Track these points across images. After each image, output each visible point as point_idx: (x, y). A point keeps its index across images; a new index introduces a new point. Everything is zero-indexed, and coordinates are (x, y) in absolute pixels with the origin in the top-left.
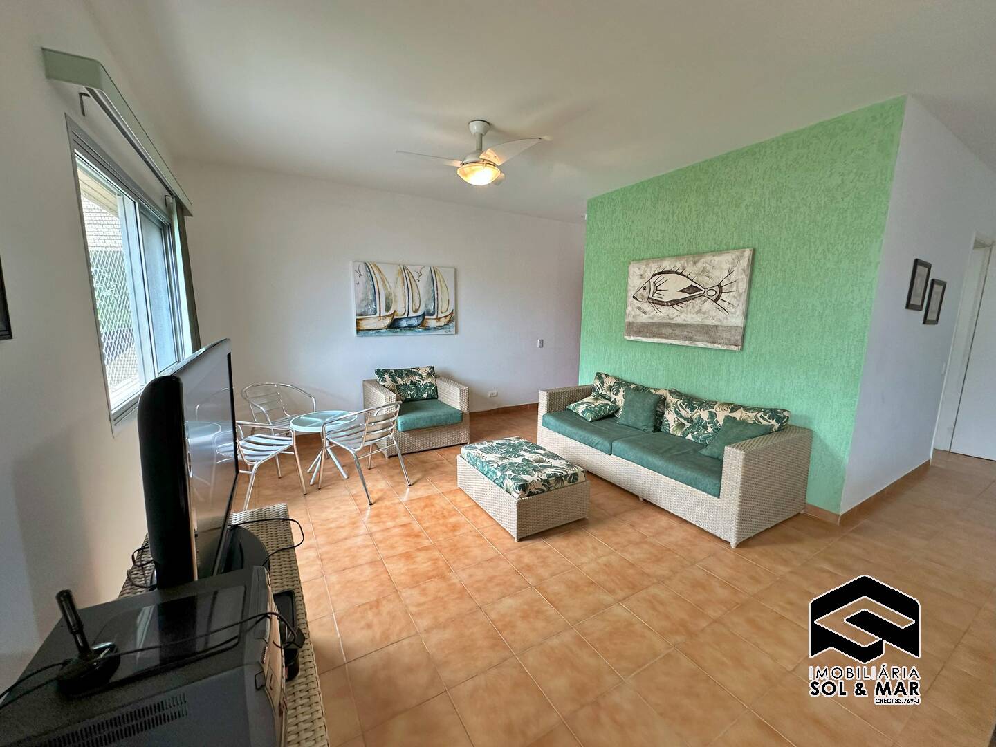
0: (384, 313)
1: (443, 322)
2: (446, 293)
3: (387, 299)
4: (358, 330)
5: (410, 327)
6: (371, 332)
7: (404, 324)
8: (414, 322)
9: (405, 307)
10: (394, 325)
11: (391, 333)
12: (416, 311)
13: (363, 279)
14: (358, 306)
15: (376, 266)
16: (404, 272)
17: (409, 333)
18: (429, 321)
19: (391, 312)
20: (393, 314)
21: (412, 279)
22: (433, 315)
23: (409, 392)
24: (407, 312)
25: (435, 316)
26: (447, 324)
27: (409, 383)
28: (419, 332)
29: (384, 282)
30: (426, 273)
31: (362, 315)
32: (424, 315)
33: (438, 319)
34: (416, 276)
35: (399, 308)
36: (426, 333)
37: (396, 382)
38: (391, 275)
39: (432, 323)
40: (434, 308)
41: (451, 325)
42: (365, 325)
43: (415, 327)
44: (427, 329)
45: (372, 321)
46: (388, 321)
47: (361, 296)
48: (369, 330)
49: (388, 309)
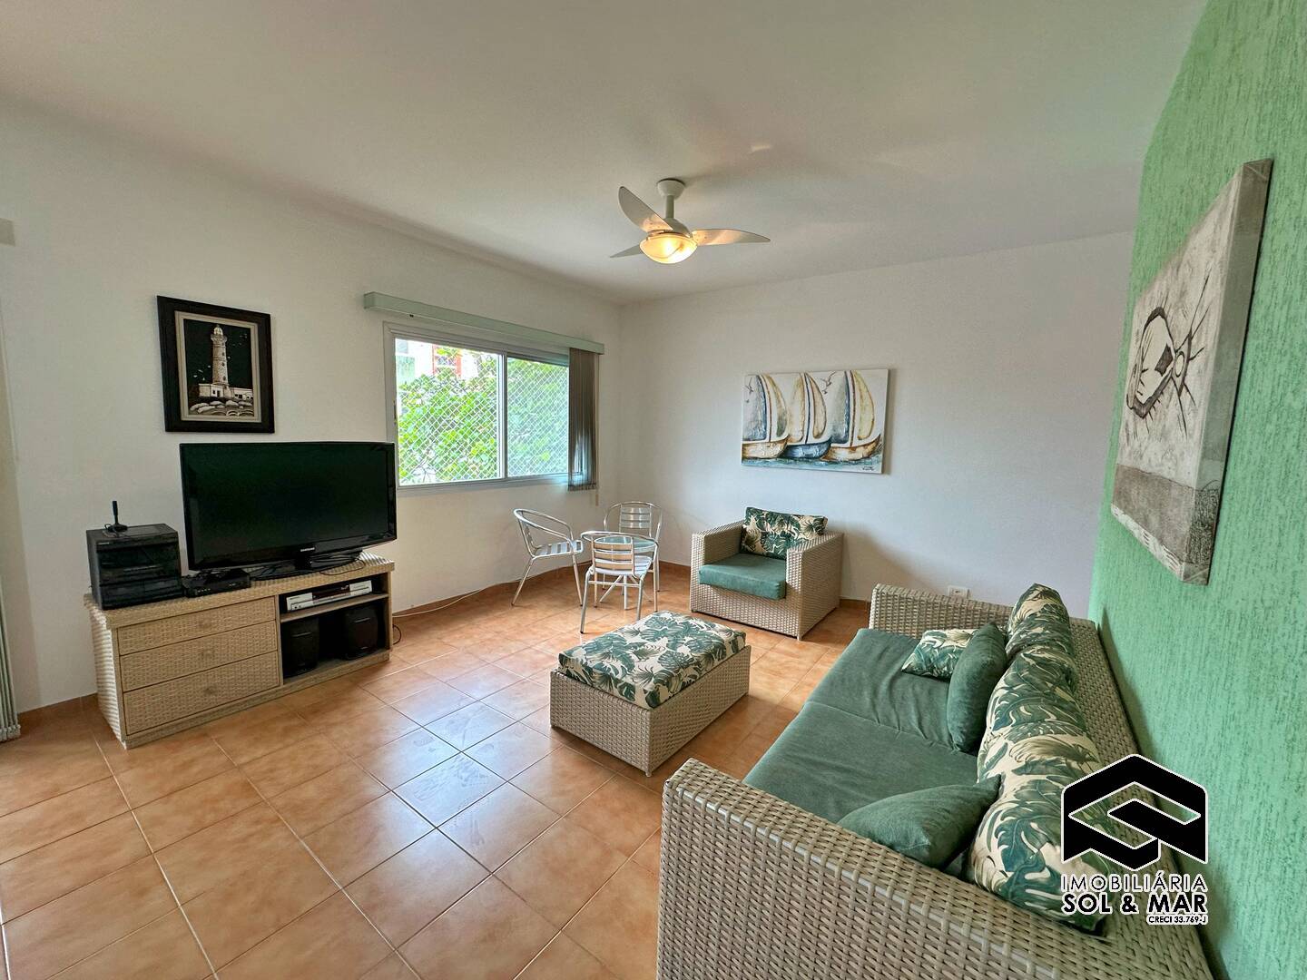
0: (775, 438)
1: (860, 453)
2: (869, 409)
3: (780, 419)
4: (744, 458)
5: (808, 458)
6: (758, 461)
7: (799, 453)
8: (814, 451)
9: (803, 431)
10: (787, 454)
11: (782, 465)
12: (818, 436)
13: (754, 395)
14: (747, 429)
15: (769, 378)
16: (806, 383)
17: (806, 466)
18: (838, 451)
19: (783, 437)
20: (786, 439)
21: (816, 392)
22: (844, 442)
23: (774, 545)
24: (805, 438)
25: (848, 445)
26: (868, 457)
27: (779, 534)
28: (821, 466)
29: (778, 398)
30: (838, 381)
31: (749, 440)
32: (829, 442)
33: (853, 449)
34: (822, 386)
35: (795, 432)
36: (831, 467)
37: (763, 529)
38: (787, 387)
39: (842, 453)
40: (848, 431)
41: (874, 458)
42: (752, 452)
43: (816, 458)
44: (833, 462)
45: (760, 447)
46: (779, 449)
47: (750, 417)
48: (756, 458)
49: (780, 432)
